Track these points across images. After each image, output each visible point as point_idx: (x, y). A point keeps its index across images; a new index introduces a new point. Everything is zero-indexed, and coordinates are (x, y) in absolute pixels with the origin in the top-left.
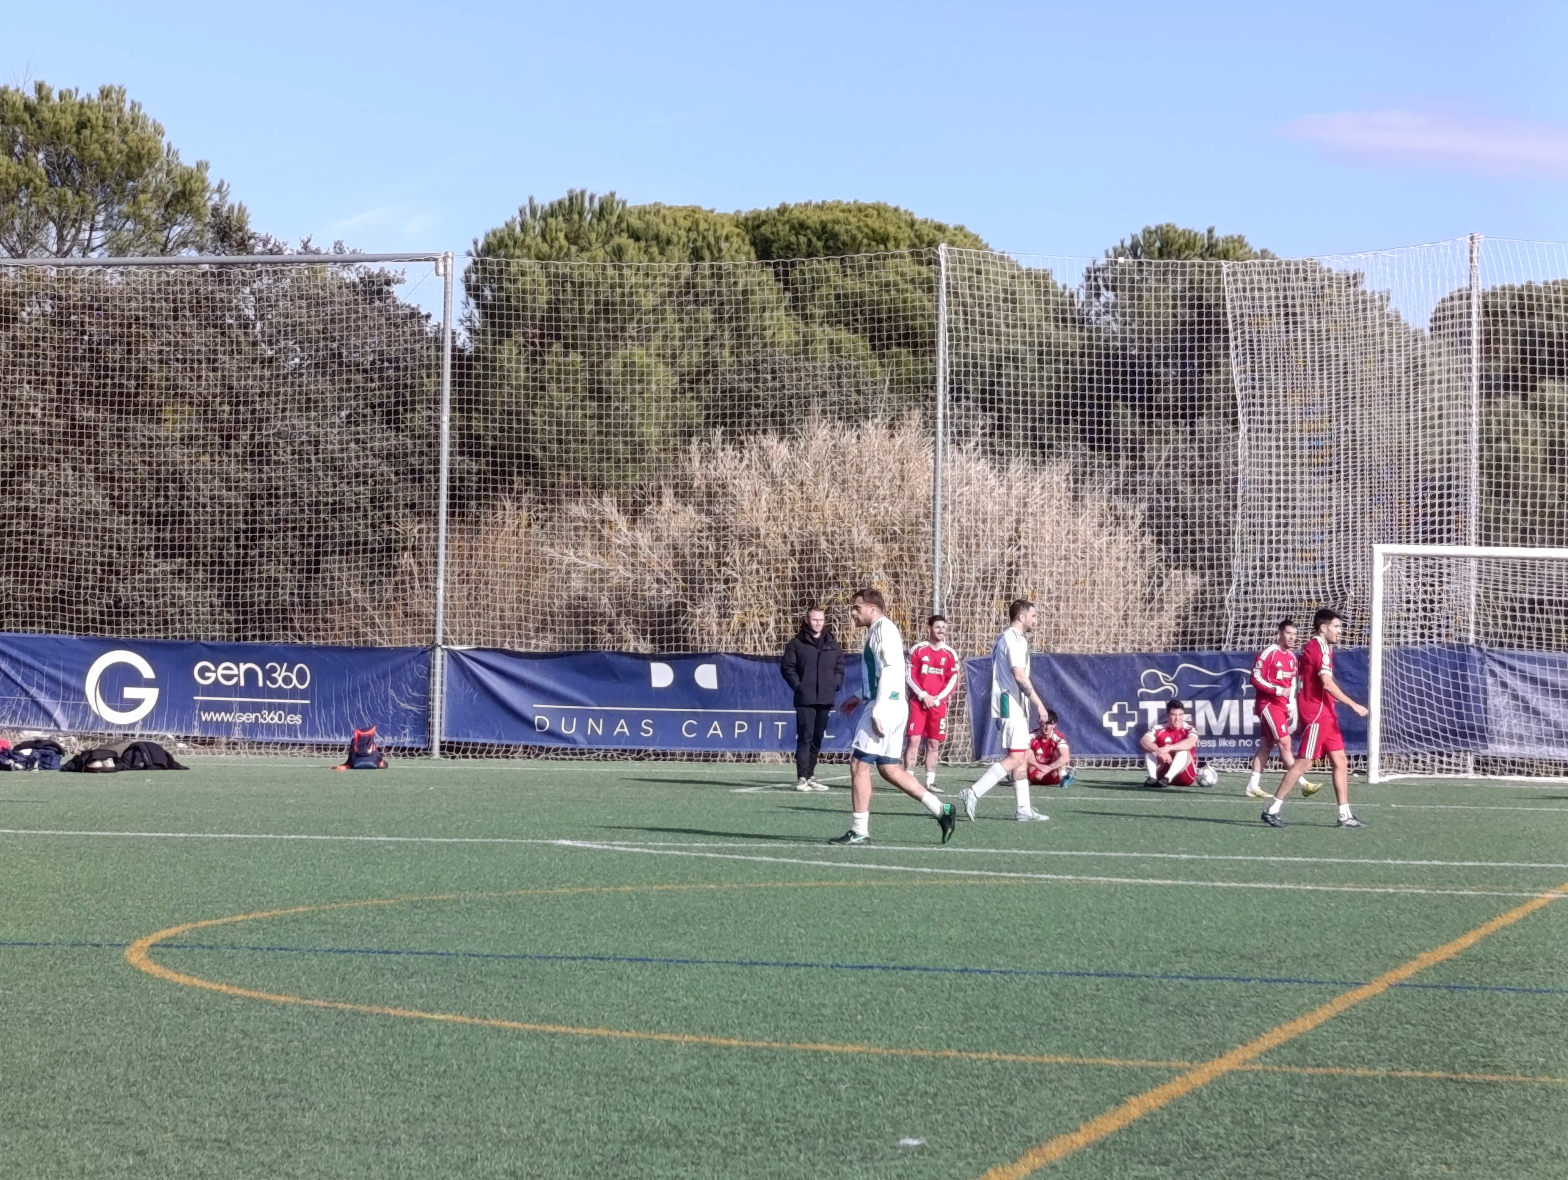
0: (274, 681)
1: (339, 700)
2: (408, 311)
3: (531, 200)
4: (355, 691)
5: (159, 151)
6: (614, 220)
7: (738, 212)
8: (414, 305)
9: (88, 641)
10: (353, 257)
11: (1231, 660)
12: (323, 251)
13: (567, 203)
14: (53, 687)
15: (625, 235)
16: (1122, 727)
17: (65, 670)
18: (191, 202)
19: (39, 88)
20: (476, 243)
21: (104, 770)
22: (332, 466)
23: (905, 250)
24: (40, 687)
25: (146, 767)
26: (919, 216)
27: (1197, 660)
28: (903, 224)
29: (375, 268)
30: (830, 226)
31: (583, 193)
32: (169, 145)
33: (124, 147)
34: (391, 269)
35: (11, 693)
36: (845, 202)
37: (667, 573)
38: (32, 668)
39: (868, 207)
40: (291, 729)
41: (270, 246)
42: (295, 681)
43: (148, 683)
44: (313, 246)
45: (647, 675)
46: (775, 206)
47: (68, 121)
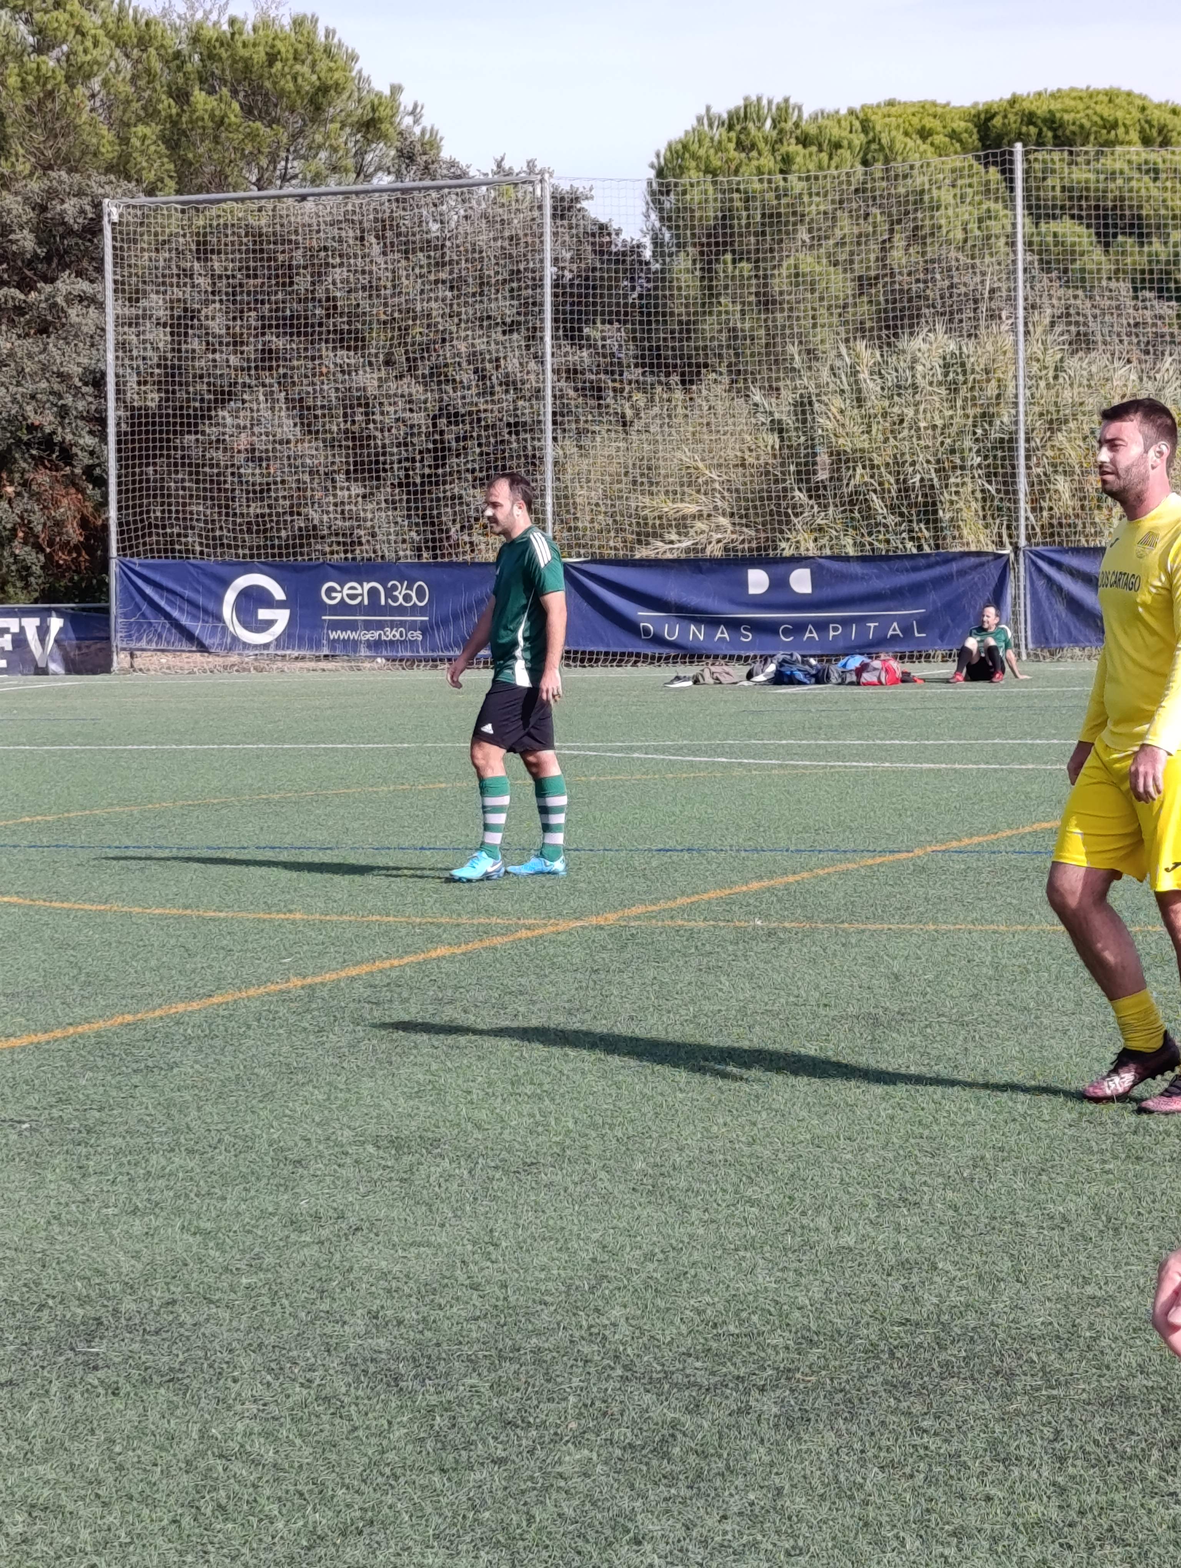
0: (395, 599)
1: (456, 618)
2: (598, 227)
3: (709, 106)
4: (470, 606)
5: (349, 78)
6: (789, 126)
7: (973, 105)
8: (605, 220)
9: (224, 566)
12: (516, 171)
13: (742, 111)
14: (194, 611)
17: (204, 595)
18: (381, 129)
19: (233, 22)
24: (181, 610)
26: (1152, 99)
28: (1134, 109)
29: (564, 185)
31: (759, 99)
32: (360, 72)
33: (313, 78)
34: (580, 186)
35: (156, 617)
38: (174, 592)
39: (1099, 93)
40: (413, 645)
41: (454, 170)
42: (414, 598)
43: (280, 605)
44: (506, 165)
45: (744, 582)
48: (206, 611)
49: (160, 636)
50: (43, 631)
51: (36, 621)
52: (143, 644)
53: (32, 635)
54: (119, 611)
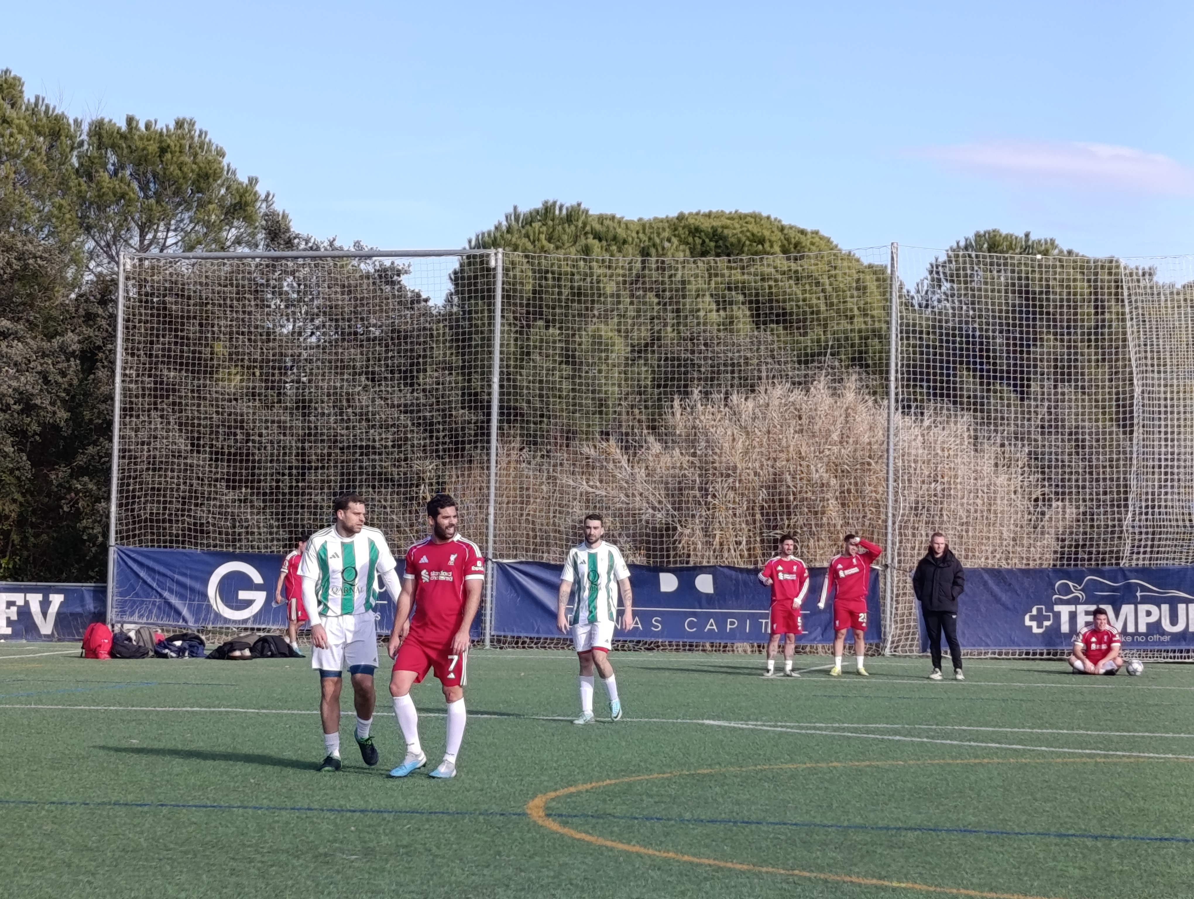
2: (413, 295)
3: (515, 208)
5: (222, 169)
6: (580, 224)
8: (416, 291)
9: (210, 554)
10: (371, 253)
11: (1127, 573)
12: (346, 249)
13: (542, 211)
14: (182, 591)
15: (590, 236)
16: (1040, 626)
17: (192, 577)
18: (245, 211)
19: (130, 120)
20: (470, 242)
21: (242, 658)
22: (365, 416)
23: (777, 248)
24: (171, 591)
25: (273, 656)
26: (785, 222)
27: (1101, 574)
28: (775, 229)
29: (387, 262)
30: (720, 230)
31: (555, 203)
32: (228, 166)
33: (194, 167)
34: (400, 262)
35: (148, 596)
36: (727, 212)
37: (660, 502)
38: (164, 575)
39: (746, 216)
41: (310, 245)
43: (258, 588)
44: (337, 244)
45: (657, 583)
47: (153, 147)
48: (192, 590)
49: (151, 612)
50: (45, 605)
51: (39, 597)
52: (135, 618)
53: (35, 608)
54: (116, 590)
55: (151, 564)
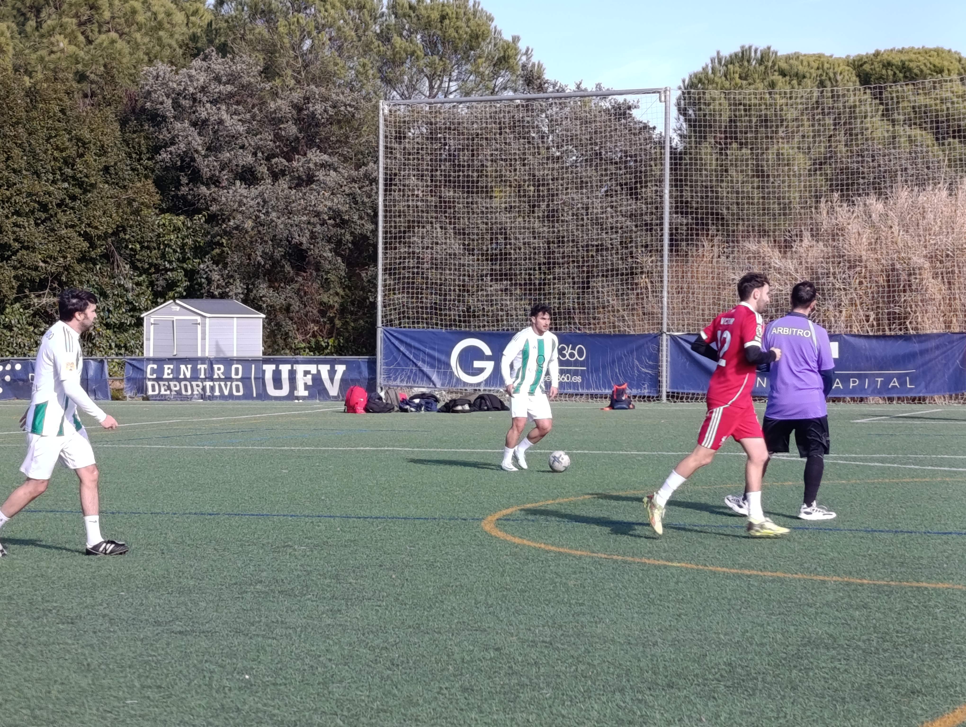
0: (564, 356)
1: (604, 367)
2: (641, 125)
3: (718, 53)
4: (614, 362)
5: (489, 31)
6: (770, 64)
7: (848, 56)
8: (645, 121)
9: (452, 333)
10: (608, 92)
12: (589, 90)
13: (740, 55)
14: (432, 361)
15: (776, 73)
17: (439, 351)
18: (508, 62)
20: (684, 81)
21: (463, 411)
22: (597, 222)
23: (955, 77)
24: (424, 361)
25: (488, 410)
28: (954, 61)
29: (620, 99)
30: (907, 63)
31: (750, 48)
32: (495, 27)
33: (468, 30)
34: (631, 99)
35: (407, 365)
36: (916, 47)
38: (419, 350)
39: (931, 50)
40: (575, 385)
41: (557, 88)
42: (576, 356)
43: (488, 358)
44: (583, 86)
46: (872, 51)
47: (435, 15)
48: (439, 361)
49: (409, 378)
50: (332, 373)
51: (328, 367)
52: (398, 382)
53: (325, 376)
54: (383, 361)
55: (408, 341)
